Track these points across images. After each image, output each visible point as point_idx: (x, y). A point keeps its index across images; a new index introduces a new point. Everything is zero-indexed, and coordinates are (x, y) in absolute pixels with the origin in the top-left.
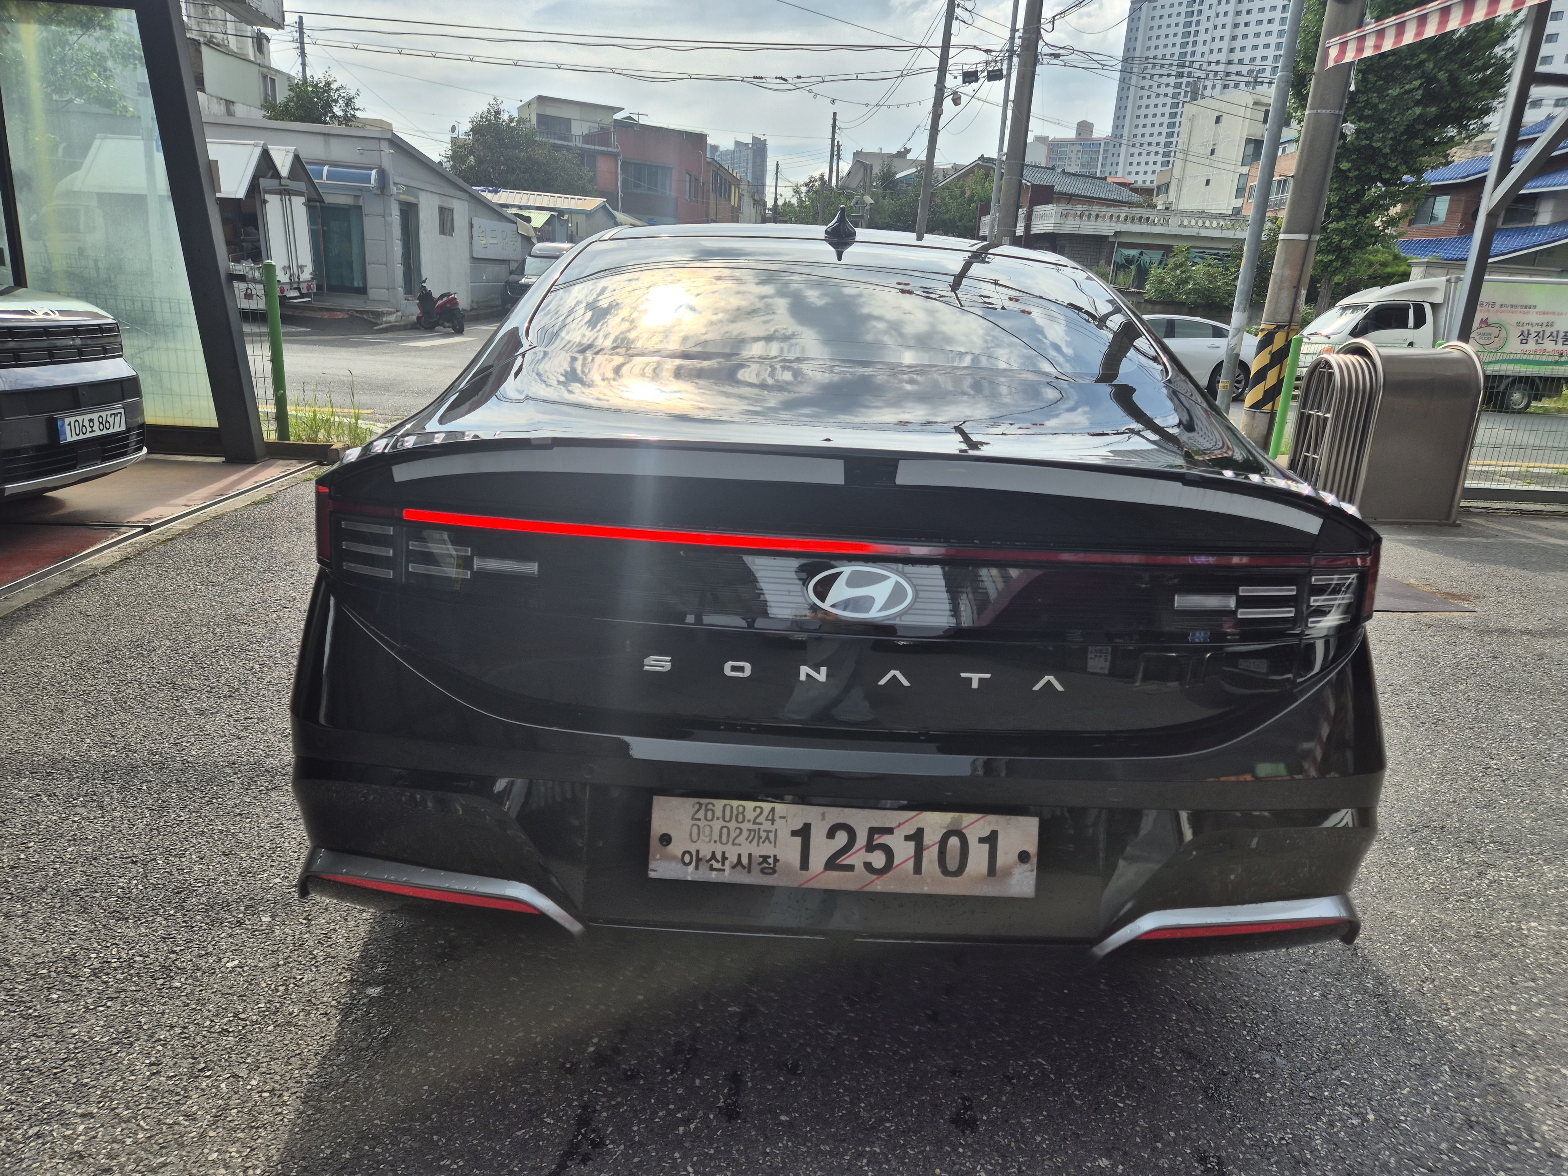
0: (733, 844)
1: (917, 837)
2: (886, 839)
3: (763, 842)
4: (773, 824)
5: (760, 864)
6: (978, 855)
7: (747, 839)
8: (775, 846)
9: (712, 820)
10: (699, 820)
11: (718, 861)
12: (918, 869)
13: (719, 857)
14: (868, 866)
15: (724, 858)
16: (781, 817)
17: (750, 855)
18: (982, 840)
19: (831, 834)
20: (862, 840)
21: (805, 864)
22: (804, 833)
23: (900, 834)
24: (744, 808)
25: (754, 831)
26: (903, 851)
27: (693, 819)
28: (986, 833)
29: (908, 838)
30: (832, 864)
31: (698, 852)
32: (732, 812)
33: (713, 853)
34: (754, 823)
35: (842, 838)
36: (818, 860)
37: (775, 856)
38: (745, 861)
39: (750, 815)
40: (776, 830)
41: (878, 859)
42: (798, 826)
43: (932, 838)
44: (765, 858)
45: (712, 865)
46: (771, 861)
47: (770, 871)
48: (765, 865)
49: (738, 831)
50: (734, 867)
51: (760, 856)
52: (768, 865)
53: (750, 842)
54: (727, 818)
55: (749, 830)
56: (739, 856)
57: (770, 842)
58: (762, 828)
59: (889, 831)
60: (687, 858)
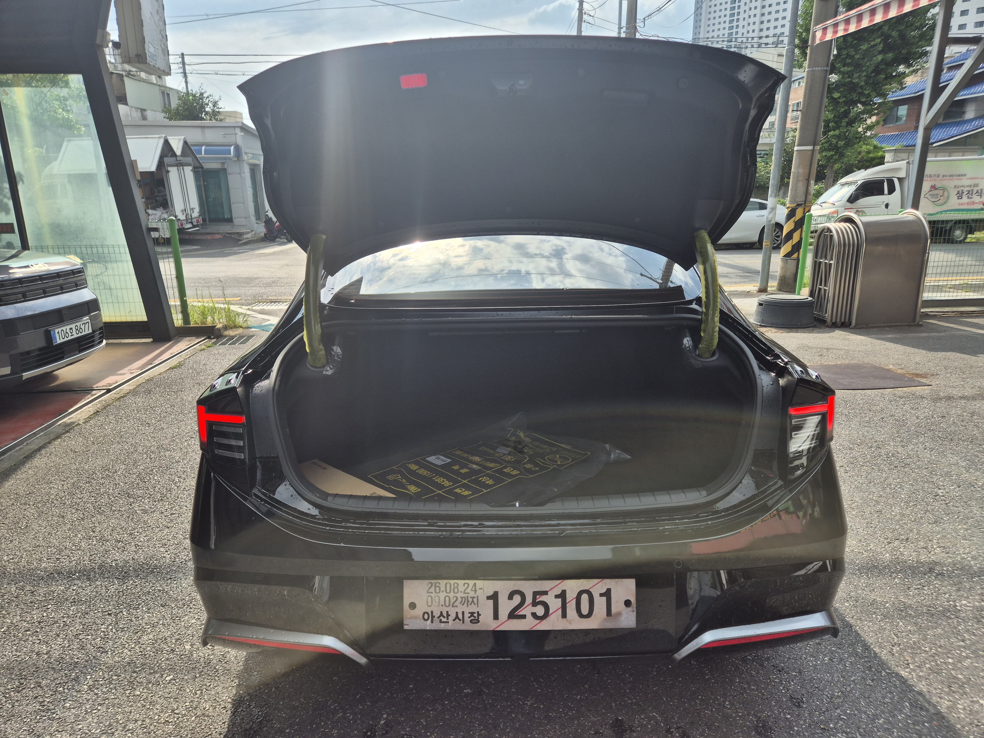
0: (453, 606)
1: (562, 595)
2: (543, 598)
3: (471, 604)
4: (475, 593)
5: (469, 617)
6: (600, 603)
7: (461, 603)
8: (478, 606)
9: (439, 593)
10: (432, 593)
11: (444, 617)
12: (564, 615)
13: (445, 615)
14: (534, 615)
15: (448, 615)
16: (480, 589)
17: (463, 612)
18: (601, 595)
19: (511, 597)
20: (529, 599)
21: (496, 616)
22: (494, 597)
23: (552, 594)
24: (458, 584)
25: (465, 597)
26: (555, 604)
27: (428, 592)
28: (604, 591)
29: (557, 597)
30: (512, 615)
31: (432, 612)
32: (450, 587)
33: (441, 612)
34: (464, 593)
35: (517, 599)
36: (504, 612)
37: (478, 612)
38: (460, 616)
39: (461, 588)
40: (478, 596)
41: (540, 610)
42: (491, 593)
43: (571, 596)
44: (472, 614)
45: (441, 620)
46: (476, 615)
47: (476, 621)
48: (472, 618)
49: (455, 598)
50: (454, 620)
51: (469, 613)
52: (475, 618)
53: (463, 605)
54: (448, 591)
55: (461, 597)
56: (457, 613)
57: (475, 604)
58: (470, 596)
59: (545, 593)
60: (426, 616)
